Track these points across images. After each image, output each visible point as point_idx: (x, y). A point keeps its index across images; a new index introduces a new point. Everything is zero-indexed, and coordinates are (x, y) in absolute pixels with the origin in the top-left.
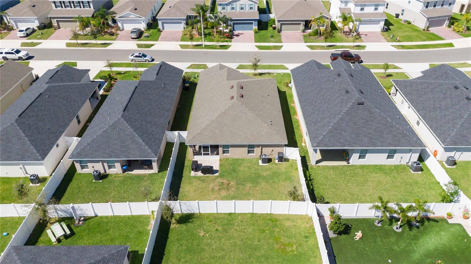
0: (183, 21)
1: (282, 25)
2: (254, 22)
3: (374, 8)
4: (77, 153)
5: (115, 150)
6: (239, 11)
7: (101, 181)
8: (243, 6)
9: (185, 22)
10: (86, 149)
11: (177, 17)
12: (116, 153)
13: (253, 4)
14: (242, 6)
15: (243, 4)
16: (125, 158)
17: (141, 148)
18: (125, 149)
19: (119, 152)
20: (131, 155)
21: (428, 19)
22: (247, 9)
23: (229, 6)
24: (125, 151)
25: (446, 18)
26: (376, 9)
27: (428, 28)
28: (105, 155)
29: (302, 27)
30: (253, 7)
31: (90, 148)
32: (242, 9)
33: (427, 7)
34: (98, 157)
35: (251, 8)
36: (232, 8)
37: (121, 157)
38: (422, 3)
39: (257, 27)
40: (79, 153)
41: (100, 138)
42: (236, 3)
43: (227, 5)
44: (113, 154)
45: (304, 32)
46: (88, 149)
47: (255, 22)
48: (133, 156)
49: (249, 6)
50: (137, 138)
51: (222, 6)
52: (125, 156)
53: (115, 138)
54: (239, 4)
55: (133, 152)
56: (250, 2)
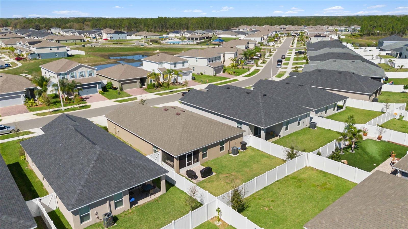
0: (22, 94)
1: (122, 84)
2: (97, 85)
3: (182, 64)
4: (76, 201)
5: (121, 180)
6: (79, 78)
7: (115, 224)
8: (83, 73)
9: (24, 95)
10: (85, 192)
11: (15, 91)
12: (124, 183)
13: (91, 71)
14: (81, 73)
15: (83, 72)
16: (137, 183)
17: (146, 169)
18: (130, 176)
19: (126, 180)
20: (142, 179)
21: (214, 68)
22: (87, 76)
23: (68, 74)
24: (132, 177)
25: (221, 67)
26: (183, 65)
27: (216, 74)
28: (113, 190)
29: (138, 84)
30: (92, 74)
31: (89, 189)
32: (82, 76)
33: (209, 62)
34: (107, 194)
35: (91, 75)
36: (72, 76)
37: (132, 184)
38: (206, 59)
39: (101, 89)
40: (79, 199)
41: (94, 175)
42: (76, 71)
43: (66, 74)
44: (122, 185)
45: (142, 88)
46: (87, 192)
47: (99, 85)
48: (144, 179)
49: (88, 73)
50: (134, 161)
51: (61, 76)
52: (136, 181)
53: (111, 170)
54: (79, 72)
55: (140, 175)
56: (88, 69)
